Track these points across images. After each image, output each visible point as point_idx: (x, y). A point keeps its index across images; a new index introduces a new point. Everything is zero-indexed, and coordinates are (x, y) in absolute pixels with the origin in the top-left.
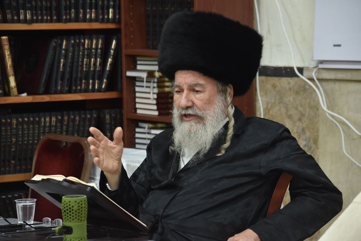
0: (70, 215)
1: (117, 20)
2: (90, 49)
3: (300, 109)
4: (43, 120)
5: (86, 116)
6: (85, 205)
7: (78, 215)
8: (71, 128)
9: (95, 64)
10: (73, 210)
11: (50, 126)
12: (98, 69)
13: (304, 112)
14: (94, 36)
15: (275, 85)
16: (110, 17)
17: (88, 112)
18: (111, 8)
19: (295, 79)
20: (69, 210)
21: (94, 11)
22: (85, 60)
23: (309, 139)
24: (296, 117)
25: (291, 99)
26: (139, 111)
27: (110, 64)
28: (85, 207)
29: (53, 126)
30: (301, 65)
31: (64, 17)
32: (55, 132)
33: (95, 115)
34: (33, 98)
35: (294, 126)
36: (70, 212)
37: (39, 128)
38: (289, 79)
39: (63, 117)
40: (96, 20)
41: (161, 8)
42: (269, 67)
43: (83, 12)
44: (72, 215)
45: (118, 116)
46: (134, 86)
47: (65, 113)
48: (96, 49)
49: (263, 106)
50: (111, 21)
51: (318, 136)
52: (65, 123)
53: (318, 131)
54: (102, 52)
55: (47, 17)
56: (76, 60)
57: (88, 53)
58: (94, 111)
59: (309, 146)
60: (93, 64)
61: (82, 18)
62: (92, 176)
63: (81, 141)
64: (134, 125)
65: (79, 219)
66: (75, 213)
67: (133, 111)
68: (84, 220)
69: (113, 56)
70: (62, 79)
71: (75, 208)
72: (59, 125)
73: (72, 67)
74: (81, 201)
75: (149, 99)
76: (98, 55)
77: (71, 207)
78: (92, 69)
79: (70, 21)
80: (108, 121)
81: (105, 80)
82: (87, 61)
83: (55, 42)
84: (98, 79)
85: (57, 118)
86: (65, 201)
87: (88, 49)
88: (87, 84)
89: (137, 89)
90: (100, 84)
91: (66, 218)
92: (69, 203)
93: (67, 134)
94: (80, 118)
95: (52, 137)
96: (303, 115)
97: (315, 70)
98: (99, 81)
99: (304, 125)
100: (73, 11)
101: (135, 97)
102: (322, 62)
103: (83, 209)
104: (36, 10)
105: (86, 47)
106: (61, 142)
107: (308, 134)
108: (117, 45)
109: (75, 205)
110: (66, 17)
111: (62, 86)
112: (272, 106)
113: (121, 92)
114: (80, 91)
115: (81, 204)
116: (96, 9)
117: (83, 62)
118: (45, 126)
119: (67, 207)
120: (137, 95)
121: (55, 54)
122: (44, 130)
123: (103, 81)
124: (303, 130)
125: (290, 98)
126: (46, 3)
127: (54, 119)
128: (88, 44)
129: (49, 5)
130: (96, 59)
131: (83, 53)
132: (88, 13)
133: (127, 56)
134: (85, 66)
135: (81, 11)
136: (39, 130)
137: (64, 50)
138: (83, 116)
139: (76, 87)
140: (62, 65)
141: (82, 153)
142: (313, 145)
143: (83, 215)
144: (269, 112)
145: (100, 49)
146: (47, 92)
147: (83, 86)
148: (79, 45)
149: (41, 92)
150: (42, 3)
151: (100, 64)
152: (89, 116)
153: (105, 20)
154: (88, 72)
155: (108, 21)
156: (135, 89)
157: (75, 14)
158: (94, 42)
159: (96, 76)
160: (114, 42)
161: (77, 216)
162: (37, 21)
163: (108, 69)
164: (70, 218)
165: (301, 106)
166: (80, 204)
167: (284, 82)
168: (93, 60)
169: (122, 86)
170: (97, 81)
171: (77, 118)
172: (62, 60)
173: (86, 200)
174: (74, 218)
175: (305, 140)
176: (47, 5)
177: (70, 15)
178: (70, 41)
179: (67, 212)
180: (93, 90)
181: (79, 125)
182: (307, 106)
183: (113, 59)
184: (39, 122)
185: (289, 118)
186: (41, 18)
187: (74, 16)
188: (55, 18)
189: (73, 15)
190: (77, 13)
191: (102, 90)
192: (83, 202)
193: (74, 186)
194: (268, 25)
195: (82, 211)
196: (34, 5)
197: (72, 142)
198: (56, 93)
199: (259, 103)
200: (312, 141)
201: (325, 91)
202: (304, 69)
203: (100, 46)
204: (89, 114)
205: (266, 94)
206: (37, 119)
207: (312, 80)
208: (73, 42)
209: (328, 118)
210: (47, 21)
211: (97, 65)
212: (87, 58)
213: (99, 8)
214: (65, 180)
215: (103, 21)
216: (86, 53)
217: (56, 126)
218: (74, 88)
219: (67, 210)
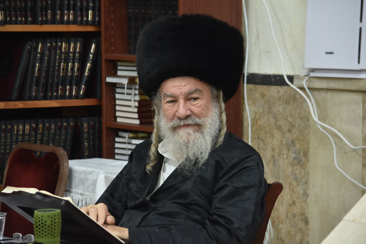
0: (42, 230)
1: (96, 23)
2: (67, 53)
3: (290, 119)
4: (16, 128)
5: (62, 124)
6: (58, 220)
7: (51, 230)
8: (46, 136)
9: (72, 69)
10: (45, 225)
11: (24, 134)
12: (75, 74)
13: (294, 123)
14: (72, 39)
15: (264, 94)
16: (89, 19)
17: (64, 120)
18: (91, 10)
19: (285, 88)
20: (41, 225)
21: (72, 13)
22: (62, 64)
23: (299, 152)
24: (286, 128)
25: (281, 109)
26: (119, 120)
27: (88, 69)
28: (59, 222)
29: (26, 135)
30: (291, 73)
31: (40, 19)
32: (29, 141)
33: (72, 124)
34: (6, 105)
35: (284, 138)
36: (42, 227)
37: (11, 137)
38: (278, 88)
39: (37, 125)
40: (74, 22)
41: (143, 11)
42: (258, 75)
43: (60, 13)
44: (45, 230)
45: (97, 125)
46: (114, 92)
47: (40, 120)
48: (74, 53)
49: (250, 116)
50: (90, 23)
51: (308, 148)
52: (40, 131)
53: (308, 143)
54: (80, 56)
55: (22, 18)
56: (52, 64)
57: (65, 57)
58: (71, 119)
59: (299, 159)
60: (70, 69)
61: (59, 20)
62: (68, 189)
63: (57, 151)
64: (113, 135)
65: (52, 235)
66: (48, 228)
67: (113, 119)
68: (58, 236)
69: (92, 60)
70: (37, 85)
71: (48, 223)
72: (33, 133)
73: (47, 72)
74: (55, 216)
75: (130, 106)
76: (76, 59)
77: (43, 221)
78: (69, 74)
79: (46, 22)
80: (86, 130)
81: (83, 86)
82: (63, 66)
83: (30, 45)
84: (76, 85)
85: (31, 126)
86: (37, 216)
87: (65, 53)
88: (64, 90)
89: (117, 96)
90: (78, 91)
91: (37, 234)
92: (41, 218)
93: (42, 143)
94: (55, 125)
95: (25, 146)
96: (293, 126)
97: (306, 78)
98: (76, 87)
99: (294, 137)
100: (49, 12)
101: (115, 105)
102: (313, 70)
103: (57, 224)
104: (9, 11)
105: (63, 50)
106: (35, 152)
107: (298, 146)
108: (96, 49)
109: (48, 219)
110: (42, 18)
111: (37, 92)
112: (260, 116)
113: (100, 99)
114: (57, 98)
115: (55, 219)
116: (74, 10)
117: (59, 66)
118: (17, 135)
119: (39, 221)
120: (118, 102)
121: (30, 57)
122: (17, 138)
123: (82, 87)
124: (293, 142)
125: (279, 108)
126: (21, 3)
127: (27, 127)
128: (65, 48)
129: (23, 5)
130: (74, 63)
131: (60, 56)
132: (65, 14)
133: (106, 60)
134: (61, 70)
135: (58, 12)
136: (11, 139)
137: (39, 54)
138: (59, 124)
139: (52, 94)
140: (37, 69)
141: (57, 164)
142: (303, 158)
143: (56, 231)
144: (257, 122)
145: (78, 53)
146: (20, 98)
147: (60, 92)
148: (55, 48)
149: (14, 98)
150: (16, 3)
151: (78, 69)
152: (65, 124)
153: (84, 23)
154: (65, 77)
155: (87, 23)
156: (115, 96)
157: (51, 16)
158: (72, 45)
159: (74, 82)
160: (93, 46)
161: (50, 232)
162: (10, 23)
163: (86, 74)
164: (42, 234)
165: (291, 116)
166: (53, 219)
167: (274, 90)
168: (71, 65)
169: (101, 93)
170: (74, 87)
171: (53, 126)
172: (37, 65)
173: (60, 214)
174: (46, 234)
175: (295, 153)
176: (21, 6)
177: (46, 16)
178: (47, 44)
179: (39, 227)
180: (70, 97)
181: (54, 134)
182: (297, 116)
183: (91, 64)
184: (11, 130)
185: (278, 129)
186: (14, 19)
187: (51, 18)
188: (30, 19)
189: (49, 17)
190: (54, 15)
191: (80, 97)
192: (57, 217)
193: (47, 200)
194: (257, 30)
195: (55, 226)
196: (7, 5)
197: (47, 151)
198: (30, 99)
199: (247, 113)
200: (302, 153)
201: (316, 101)
202: (295, 77)
203: (78, 50)
204: (66, 122)
205: (254, 103)
206: (9, 127)
207: (302, 89)
208: (49, 45)
209: (320, 130)
210: (21, 23)
211: (75, 70)
212: (64, 63)
213: (78, 9)
214: (38, 193)
215: (81, 23)
216: (63, 58)
217: (29, 135)
218: (50, 94)
219: (39, 225)
